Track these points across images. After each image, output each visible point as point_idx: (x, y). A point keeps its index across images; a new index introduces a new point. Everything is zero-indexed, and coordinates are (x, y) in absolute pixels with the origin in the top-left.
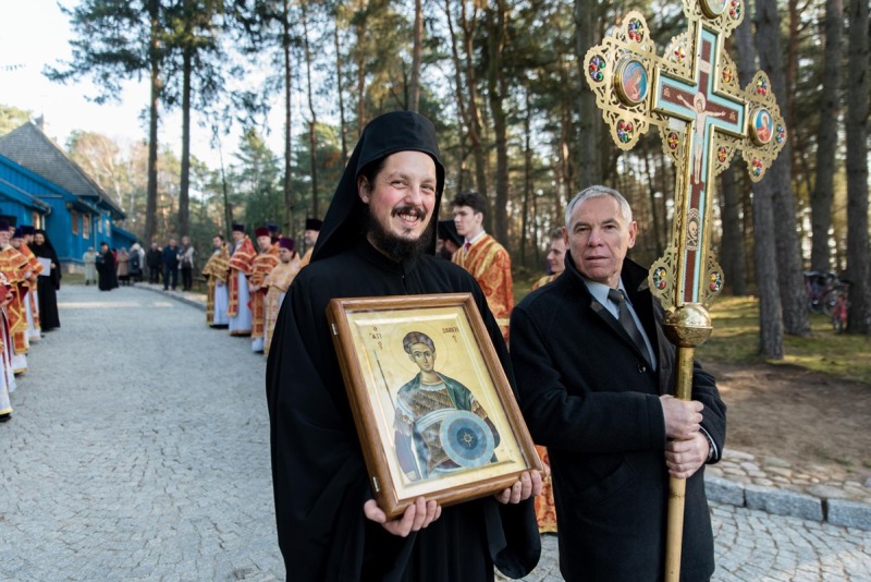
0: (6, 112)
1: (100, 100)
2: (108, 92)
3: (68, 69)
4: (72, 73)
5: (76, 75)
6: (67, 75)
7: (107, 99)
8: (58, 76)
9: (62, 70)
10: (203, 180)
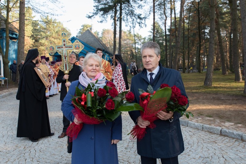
0: (86, 26)
1: (101, 22)
2: (103, 19)
3: (92, 14)
4: (93, 15)
5: (94, 16)
6: (92, 16)
7: (103, 21)
8: (90, 17)
9: (91, 15)
10: (140, 41)
